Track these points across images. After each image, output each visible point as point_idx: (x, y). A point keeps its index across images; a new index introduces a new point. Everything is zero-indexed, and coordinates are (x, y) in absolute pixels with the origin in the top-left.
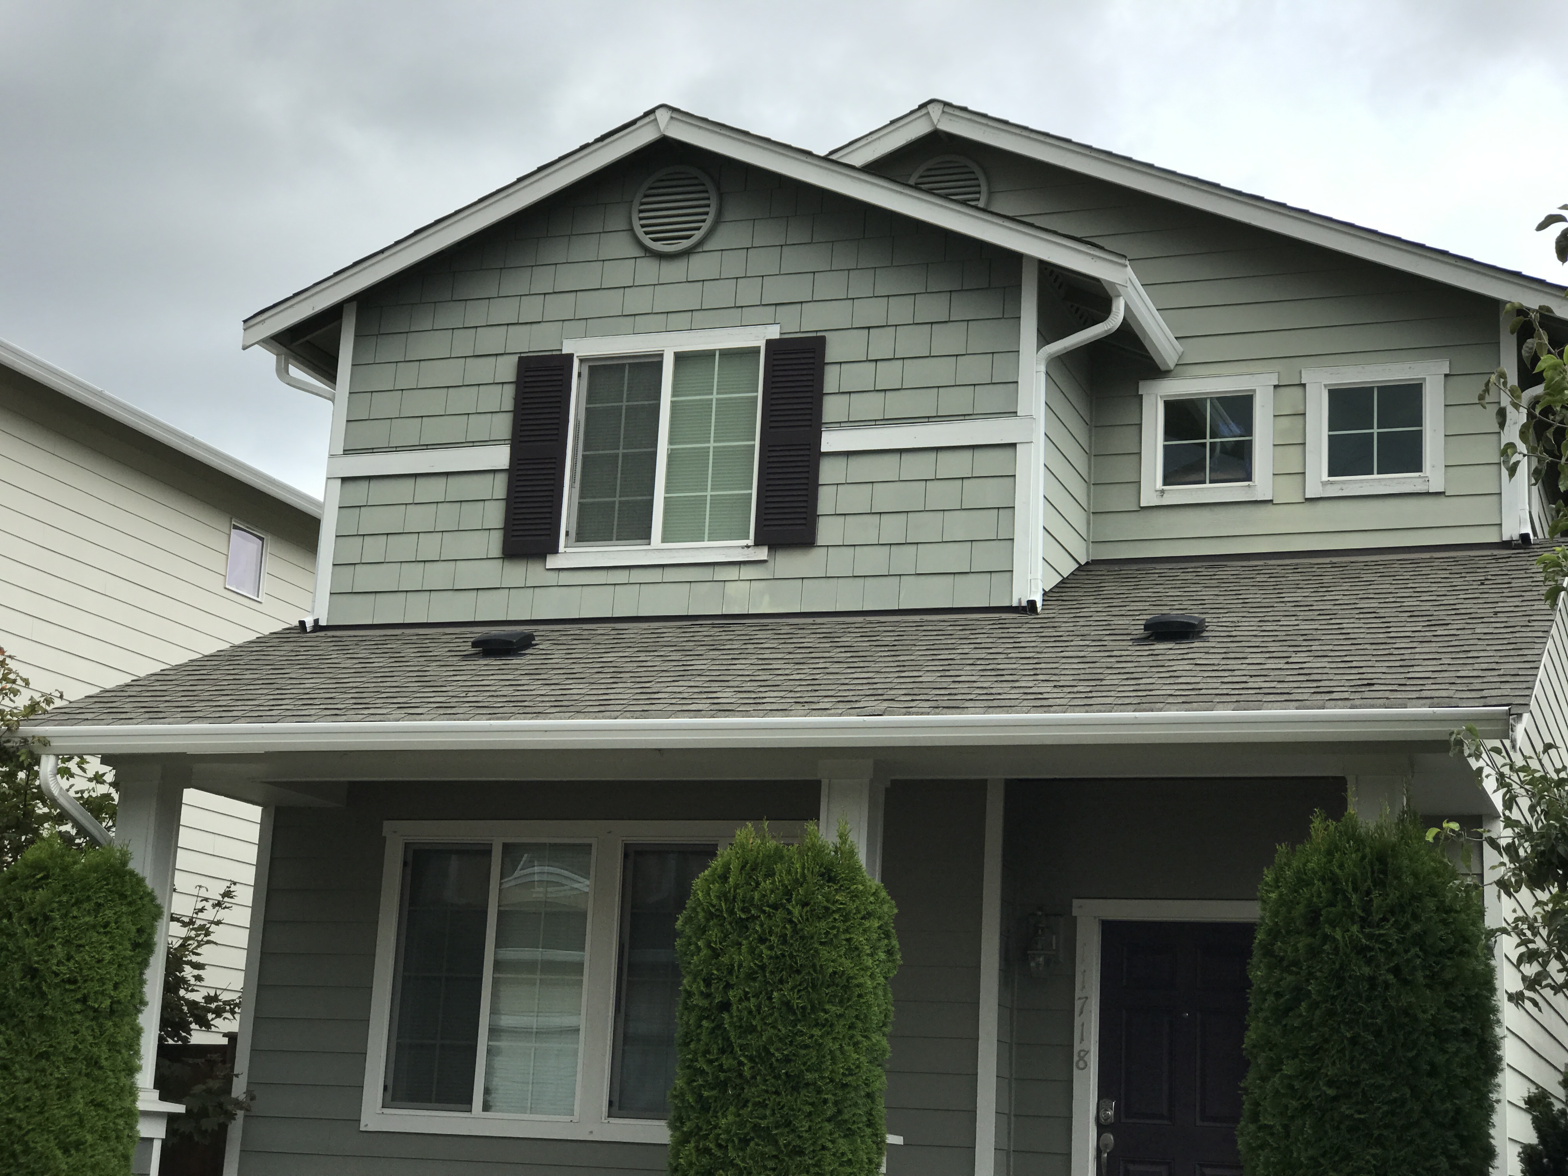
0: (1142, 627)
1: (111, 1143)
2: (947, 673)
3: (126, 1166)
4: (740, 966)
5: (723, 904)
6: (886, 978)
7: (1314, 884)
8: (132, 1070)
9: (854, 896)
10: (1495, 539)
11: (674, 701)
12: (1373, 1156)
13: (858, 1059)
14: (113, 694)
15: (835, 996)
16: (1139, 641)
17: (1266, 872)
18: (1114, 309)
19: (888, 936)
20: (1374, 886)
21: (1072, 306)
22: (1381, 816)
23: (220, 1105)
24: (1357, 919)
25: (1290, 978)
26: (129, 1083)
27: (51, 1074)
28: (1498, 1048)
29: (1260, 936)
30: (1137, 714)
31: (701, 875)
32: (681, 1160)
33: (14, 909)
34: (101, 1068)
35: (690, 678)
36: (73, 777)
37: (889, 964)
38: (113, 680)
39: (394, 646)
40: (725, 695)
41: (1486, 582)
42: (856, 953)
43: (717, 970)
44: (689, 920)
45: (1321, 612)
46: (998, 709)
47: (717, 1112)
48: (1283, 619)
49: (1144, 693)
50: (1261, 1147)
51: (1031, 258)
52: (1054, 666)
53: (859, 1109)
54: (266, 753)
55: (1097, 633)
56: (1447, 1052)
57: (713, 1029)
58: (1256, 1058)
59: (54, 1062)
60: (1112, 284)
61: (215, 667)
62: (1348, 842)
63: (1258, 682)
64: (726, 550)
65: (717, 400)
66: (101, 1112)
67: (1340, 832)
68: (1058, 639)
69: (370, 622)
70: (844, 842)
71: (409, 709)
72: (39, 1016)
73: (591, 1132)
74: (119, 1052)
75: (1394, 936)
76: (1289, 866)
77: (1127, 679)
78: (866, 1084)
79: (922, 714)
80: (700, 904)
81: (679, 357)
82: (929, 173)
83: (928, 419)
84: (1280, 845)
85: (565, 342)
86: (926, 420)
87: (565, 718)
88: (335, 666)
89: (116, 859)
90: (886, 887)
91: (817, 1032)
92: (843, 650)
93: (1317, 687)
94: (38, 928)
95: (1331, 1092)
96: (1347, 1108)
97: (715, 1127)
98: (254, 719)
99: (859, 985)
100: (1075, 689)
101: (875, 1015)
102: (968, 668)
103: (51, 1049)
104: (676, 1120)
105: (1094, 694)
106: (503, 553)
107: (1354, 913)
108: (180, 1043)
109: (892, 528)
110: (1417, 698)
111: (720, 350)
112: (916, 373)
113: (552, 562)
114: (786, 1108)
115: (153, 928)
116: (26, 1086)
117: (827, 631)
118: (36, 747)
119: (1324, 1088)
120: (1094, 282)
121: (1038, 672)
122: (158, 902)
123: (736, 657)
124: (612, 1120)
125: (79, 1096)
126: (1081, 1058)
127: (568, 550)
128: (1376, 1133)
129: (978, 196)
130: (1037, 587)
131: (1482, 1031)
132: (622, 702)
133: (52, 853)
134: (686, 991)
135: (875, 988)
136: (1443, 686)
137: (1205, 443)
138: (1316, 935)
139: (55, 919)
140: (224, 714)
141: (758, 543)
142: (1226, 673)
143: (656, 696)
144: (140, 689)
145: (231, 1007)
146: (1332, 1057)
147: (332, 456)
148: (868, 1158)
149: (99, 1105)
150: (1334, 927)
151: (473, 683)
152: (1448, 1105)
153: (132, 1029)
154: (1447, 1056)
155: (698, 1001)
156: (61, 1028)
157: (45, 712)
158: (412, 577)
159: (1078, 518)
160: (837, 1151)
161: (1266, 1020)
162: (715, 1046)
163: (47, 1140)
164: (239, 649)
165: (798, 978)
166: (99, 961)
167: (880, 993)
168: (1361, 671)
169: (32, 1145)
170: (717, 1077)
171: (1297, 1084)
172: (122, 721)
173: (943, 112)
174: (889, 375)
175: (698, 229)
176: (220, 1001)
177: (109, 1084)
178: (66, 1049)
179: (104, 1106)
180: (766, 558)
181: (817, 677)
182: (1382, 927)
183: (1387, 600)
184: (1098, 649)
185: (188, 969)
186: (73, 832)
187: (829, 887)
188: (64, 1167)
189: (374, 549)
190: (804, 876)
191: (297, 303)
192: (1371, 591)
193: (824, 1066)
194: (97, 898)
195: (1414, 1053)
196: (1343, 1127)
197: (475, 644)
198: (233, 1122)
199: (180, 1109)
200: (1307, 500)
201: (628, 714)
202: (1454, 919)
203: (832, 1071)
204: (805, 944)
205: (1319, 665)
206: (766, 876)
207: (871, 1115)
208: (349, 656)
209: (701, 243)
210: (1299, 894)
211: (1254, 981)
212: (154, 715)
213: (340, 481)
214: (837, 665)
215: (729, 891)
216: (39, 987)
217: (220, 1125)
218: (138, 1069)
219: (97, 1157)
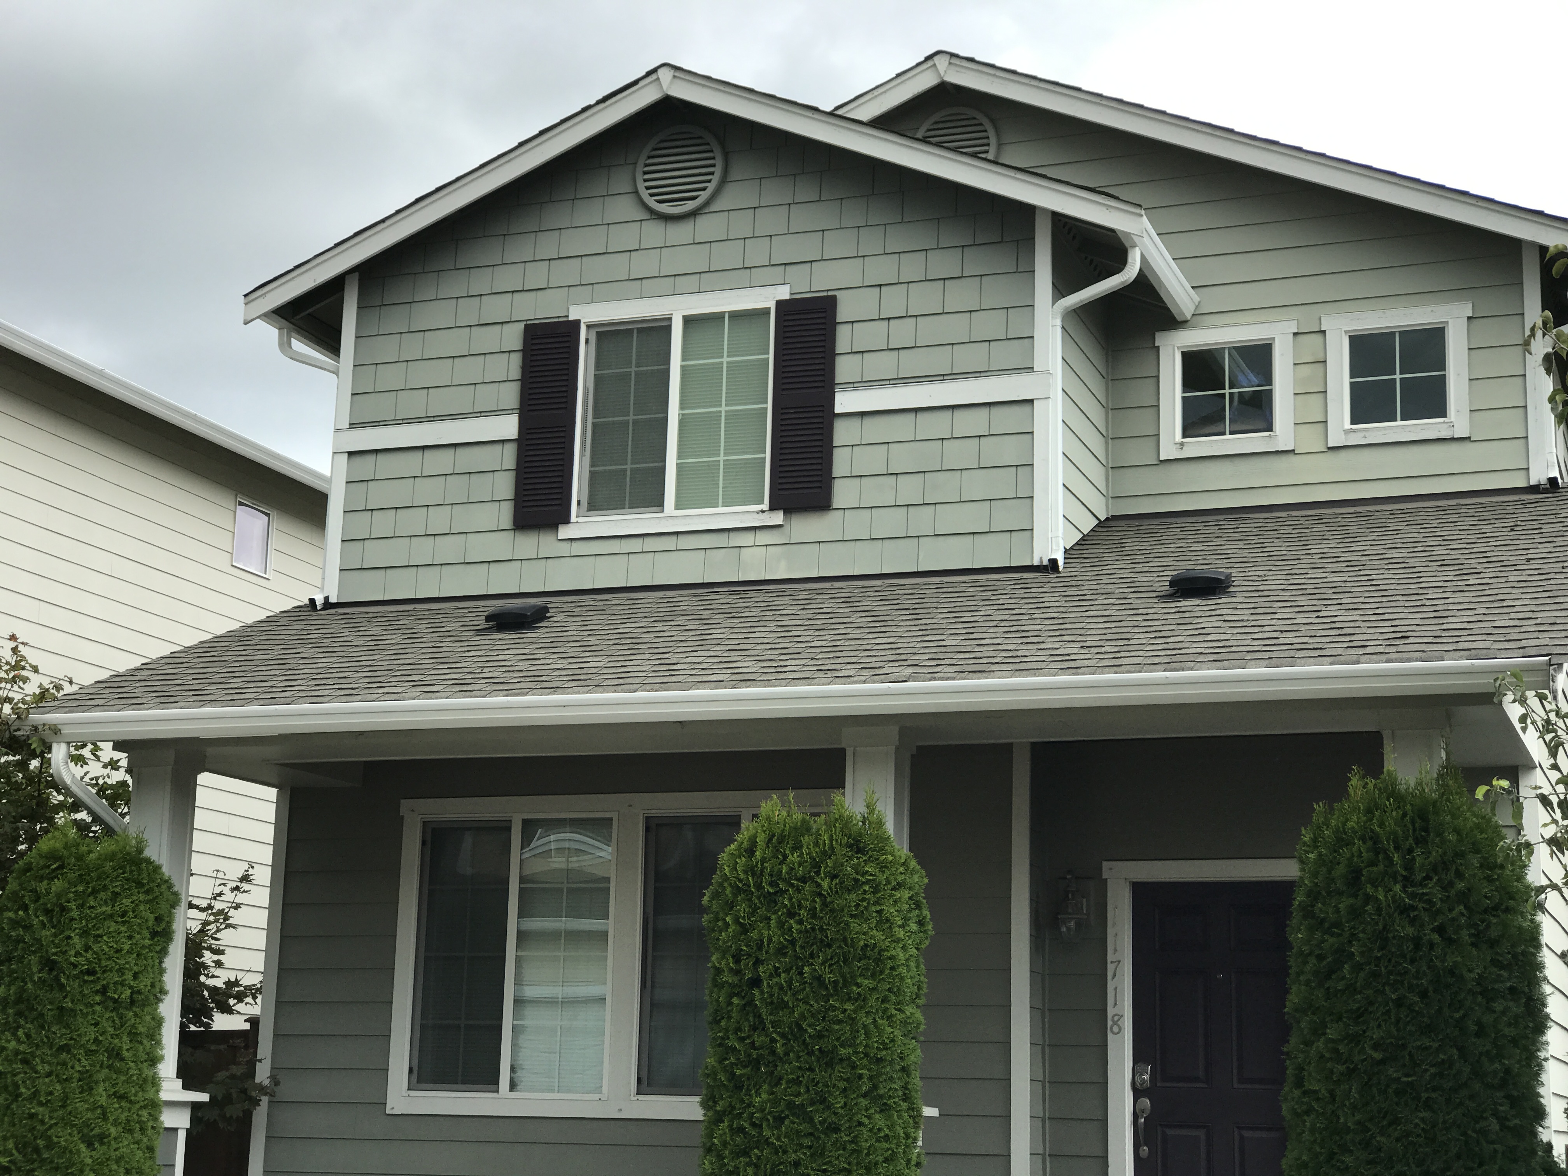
0: (1168, 583)
1: (136, 1135)
2: (971, 636)
3: (151, 1158)
4: (770, 941)
5: (750, 879)
6: (917, 949)
7: (1355, 844)
8: (154, 1060)
9: (883, 867)
10: (1521, 483)
11: (693, 672)
12: (1423, 1120)
13: (892, 1032)
14: (124, 678)
15: (868, 969)
16: (1165, 597)
17: (1304, 832)
18: (1130, 259)
19: (918, 906)
20: (1416, 844)
21: (1086, 258)
22: (1421, 772)
23: (244, 1091)
24: (1399, 878)
25: (1332, 940)
26: (151, 1074)
27: (73, 1067)
28: (1544, 1005)
29: (1299, 898)
30: (1168, 674)
31: (727, 849)
32: (715, 1141)
33: (30, 901)
34: (122, 1059)
35: (709, 647)
36: (87, 764)
37: (921, 935)
38: (125, 663)
39: (407, 622)
40: (746, 664)
41: (1516, 528)
42: (888, 925)
43: (747, 946)
44: (716, 896)
45: (1349, 564)
46: (1024, 672)
47: (751, 1090)
48: (1310, 571)
49: (1174, 652)
50: (1307, 1112)
51: (1044, 210)
52: (1080, 626)
53: (895, 1083)
54: (280, 735)
55: (1121, 590)
56: (1495, 1012)
57: (745, 1005)
58: (1299, 1022)
59: (75, 1056)
60: (1128, 235)
61: (226, 649)
62: (1388, 800)
63: (1288, 638)
64: (741, 515)
65: (728, 363)
66: (123, 1104)
67: (1380, 790)
68: (1082, 598)
69: (381, 598)
70: (871, 812)
71: (425, 688)
72: (58, 1008)
73: (621, 1110)
74: (141, 1043)
75: (1438, 895)
76: (1328, 825)
77: (1155, 638)
78: (901, 1058)
79: (947, 679)
80: (727, 879)
81: (688, 321)
82: (935, 126)
83: (944, 377)
84: (1317, 803)
85: (572, 308)
86: (941, 378)
87: (583, 693)
88: (347, 644)
89: (131, 847)
90: (915, 857)
91: (849, 1007)
92: (863, 614)
93: (1350, 641)
94: (54, 920)
95: (1377, 1056)
96: (1396, 1071)
97: (749, 1105)
98: (267, 701)
99: (892, 958)
100: (1103, 650)
101: (908, 987)
102: (992, 630)
103: (72, 1042)
104: (708, 1100)
105: (1122, 654)
106: (514, 525)
107: (1396, 872)
108: (202, 1029)
109: (909, 489)
110: (1454, 650)
111: (729, 312)
112: (929, 331)
113: (565, 532)
114: (820, 1085)
115: (171, 915)
116: (47, 1080)
117: (846, 595)
118: (48, 735)
119: (1370, 1052)
120: (1109, 233)
121: (1063, 632)
122: (175, 889)
123: (754, 624)
124: (641, 1097)
125: (101, 1090)
126: (1115, 1023)
127: (580, 520)
128: (1425, 1095)
129: (986, 148)
130: (1058, 545)
131: (1530, 989)
132: (640, 674)
133: (66, 843)
134: (715, 967)
135: (906, 960)
136: (1479, 637)
137: (1224, 394)
138: (1357, 896)
139: (72, 910)
140: (236, 697)
141: (773, 508)
142: (1256, 630)
143: (675, 667)
144: (150, 672)
145: (253, 992)
146: (1378, 1018)
147: (337, 430)
148: (905, 1133)
149: (122, 1097)
150: (1376, 887)
151: (488, 659)
152: (1497, 1066)
153: (153, 1019)
154: (1495, 1016)
155: (727, 977)
156: (81, 1020)
157: (55, 699)
158: (423, 551)
159: (1096, 473)
160: (873, 1127)
161: (1308, 983)
162: (746, 1024)
163: (70, 1134)
164: (249, 629)
165: (829, 952)
166: (118, 951)
167: (913, 964)
168: (1394, 623)
169: (55, 1140)
170: (750, 1055)
171: (1342, 1048)
172: (134, 706)
173: (950, 63)
174: (902, 333)
175: (704, 189)
176: (241, 985)
177: (132, 1076)
178: (88, 1041)
179: (127, 1098)
180: (781, 523)
181: (838, 643)
182: (1426, 885)
183: (1416, 550)
184: (1124, 607)
185: (207, 954)
186: (89, 820)
187: (858, 858)
188: (89, 1161)
189: (383, 524)
190: (832, 847)
191: (299, 275)
192: (1399, 540)
193: (858, 1041)
194: (113, 887)
195: (1462, 1012)
196: (1390, 1090)
197: (488, 619)
198: (258, 1108)
199: (204, 1097)
200: (1329, 448)
201: (648, 687)
202: (1498, 875)
203: (866, 1046)
204: (835, 917)
205: (1350, 618)
206: (794, 849)
207: (906, 1089)
208: (361, 633)
209: (707, 203)
210: (1339, 854)
211: (1294, 944)
212: (166, 699)
213: (346, 455)
214: (859, 631)
215: (757, 866)
216: (57, 979)
217: (244, 1111)
218: (161, 1059)
219: (121, 1150)
